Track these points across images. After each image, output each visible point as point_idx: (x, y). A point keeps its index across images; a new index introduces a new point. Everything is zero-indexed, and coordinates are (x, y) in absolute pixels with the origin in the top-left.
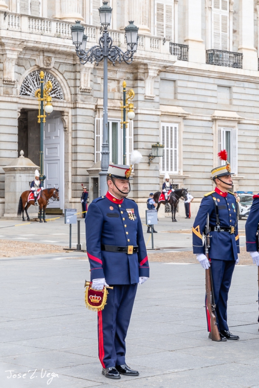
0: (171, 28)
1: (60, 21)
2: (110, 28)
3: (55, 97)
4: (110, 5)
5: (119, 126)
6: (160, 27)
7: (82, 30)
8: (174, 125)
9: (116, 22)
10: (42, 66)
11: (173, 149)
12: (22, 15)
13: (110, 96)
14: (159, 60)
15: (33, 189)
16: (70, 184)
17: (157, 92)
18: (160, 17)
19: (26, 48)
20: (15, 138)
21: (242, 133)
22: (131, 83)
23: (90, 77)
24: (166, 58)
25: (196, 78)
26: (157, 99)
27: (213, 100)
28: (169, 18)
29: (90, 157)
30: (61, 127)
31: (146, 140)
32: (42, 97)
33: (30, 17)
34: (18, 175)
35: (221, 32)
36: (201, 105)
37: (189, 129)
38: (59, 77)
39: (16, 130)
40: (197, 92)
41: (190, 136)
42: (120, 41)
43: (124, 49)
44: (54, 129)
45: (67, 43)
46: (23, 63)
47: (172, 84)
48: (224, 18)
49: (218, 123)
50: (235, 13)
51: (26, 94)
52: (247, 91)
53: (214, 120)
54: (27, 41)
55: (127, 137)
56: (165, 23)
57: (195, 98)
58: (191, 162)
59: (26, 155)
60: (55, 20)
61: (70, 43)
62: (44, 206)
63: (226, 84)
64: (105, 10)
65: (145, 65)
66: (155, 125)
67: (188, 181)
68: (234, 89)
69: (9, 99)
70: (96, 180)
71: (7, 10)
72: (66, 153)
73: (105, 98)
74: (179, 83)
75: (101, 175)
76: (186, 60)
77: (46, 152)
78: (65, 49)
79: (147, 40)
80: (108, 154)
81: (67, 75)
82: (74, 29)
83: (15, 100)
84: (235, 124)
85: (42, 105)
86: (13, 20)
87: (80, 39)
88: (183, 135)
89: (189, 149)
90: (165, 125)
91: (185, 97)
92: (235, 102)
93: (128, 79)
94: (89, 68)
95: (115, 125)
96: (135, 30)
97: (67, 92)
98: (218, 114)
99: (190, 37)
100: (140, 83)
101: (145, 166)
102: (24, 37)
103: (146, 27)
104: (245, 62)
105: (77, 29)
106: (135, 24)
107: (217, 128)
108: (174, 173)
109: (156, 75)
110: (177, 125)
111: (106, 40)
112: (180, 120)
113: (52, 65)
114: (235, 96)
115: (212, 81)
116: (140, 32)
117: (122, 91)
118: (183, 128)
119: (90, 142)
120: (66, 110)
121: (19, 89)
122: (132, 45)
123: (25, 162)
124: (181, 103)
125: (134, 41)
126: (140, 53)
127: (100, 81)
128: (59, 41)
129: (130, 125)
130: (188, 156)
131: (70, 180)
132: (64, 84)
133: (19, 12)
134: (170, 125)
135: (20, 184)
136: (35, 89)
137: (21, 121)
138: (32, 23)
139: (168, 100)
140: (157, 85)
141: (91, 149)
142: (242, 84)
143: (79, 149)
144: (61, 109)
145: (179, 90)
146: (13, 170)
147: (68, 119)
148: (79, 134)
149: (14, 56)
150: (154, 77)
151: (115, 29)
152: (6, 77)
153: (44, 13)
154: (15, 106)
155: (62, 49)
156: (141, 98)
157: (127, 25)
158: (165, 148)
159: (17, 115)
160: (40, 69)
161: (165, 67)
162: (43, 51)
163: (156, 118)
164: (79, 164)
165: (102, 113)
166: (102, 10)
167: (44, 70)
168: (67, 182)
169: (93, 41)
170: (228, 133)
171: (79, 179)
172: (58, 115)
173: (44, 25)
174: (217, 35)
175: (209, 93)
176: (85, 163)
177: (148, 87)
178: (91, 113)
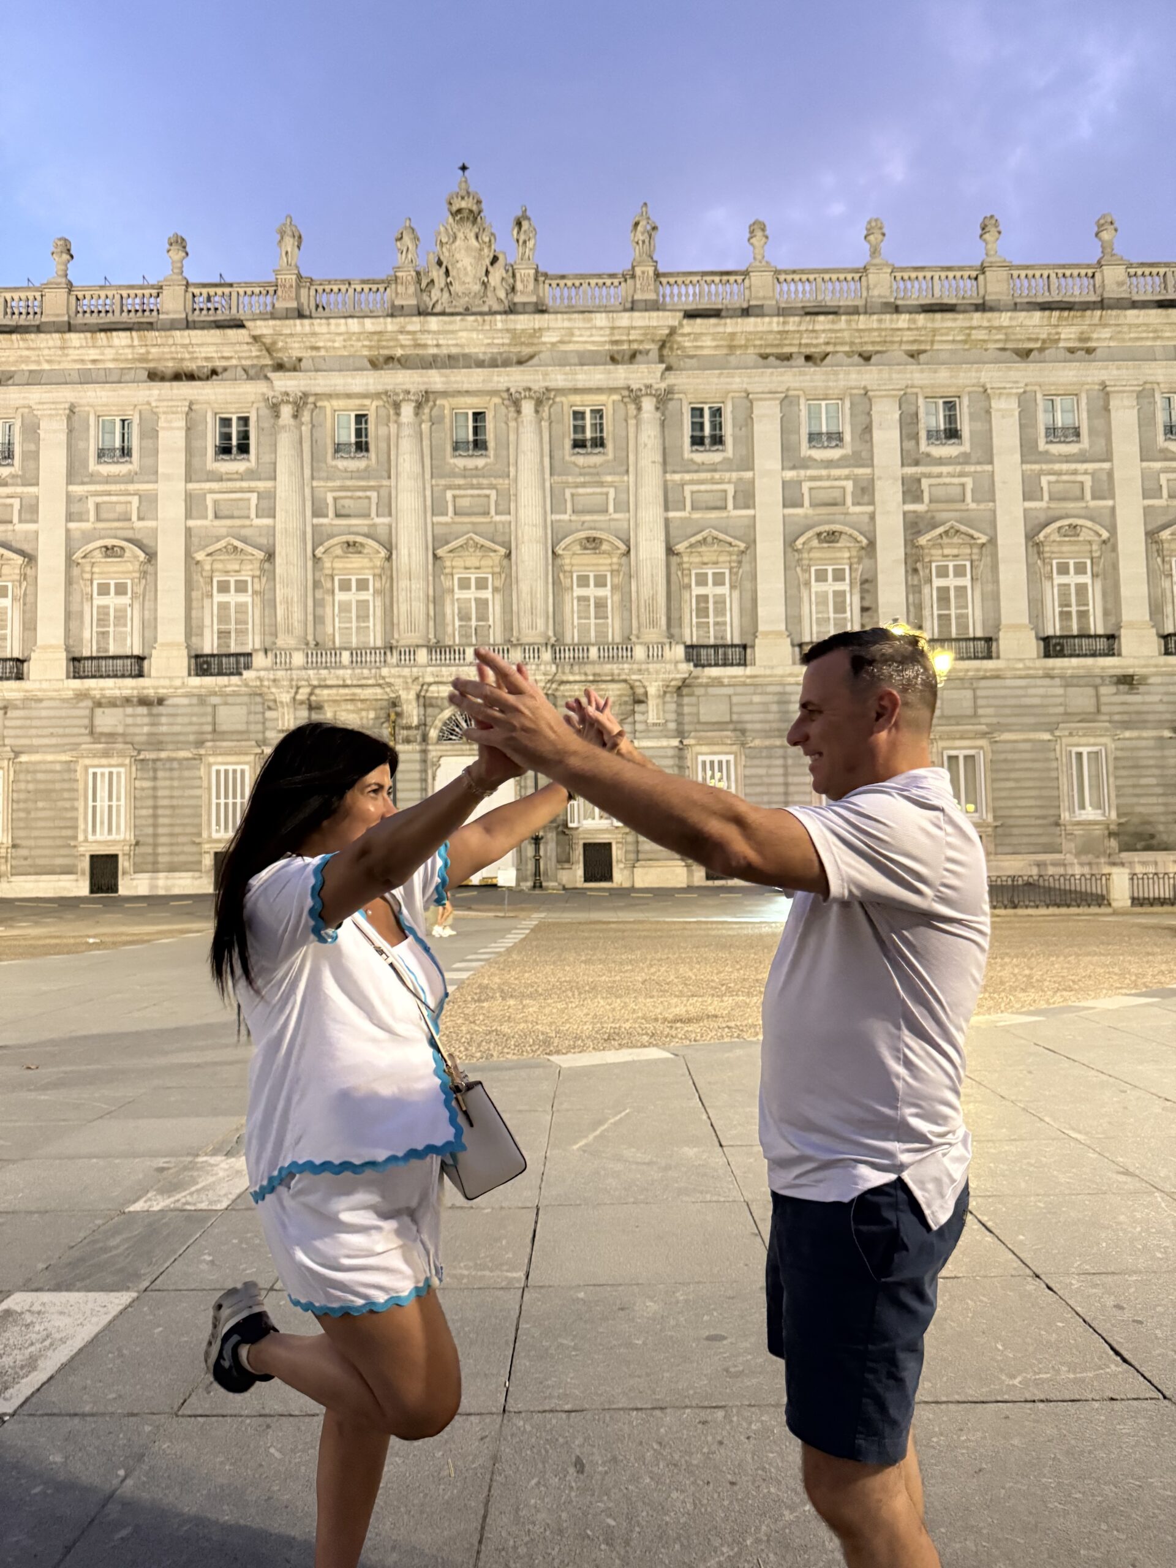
0: (725, 623)
6: (704, 625)
8: (724, 758)
9: (619, 631)
12: (417, 647)
14: (658, 673)
25: (770, 689)
28: (720, 611)
35: (832, 615)
37: (757, 761)
40: (774, 708)
41: (760, 770)
46: (438, 702)
47: (726, 700)
50: (863, 582)
54: (423, 677)
56: (712, 619)
57: (769, 717)
65: (640, 681)
69: (410, 748)
74: (735, 699)
76: (752, 665)
79: (641, 647)
89: (758, 789)
91: (747, 717)
99: (761, 631)
102: (415, 671)
109: (661, 693)
110: (731, 758)
112: (735, 749)
118: (744, 761)
121: (434, 733)
124: (740, 727)
134: (716, 758)
136: (463, 731)
139: (712, 724)
149: (411, 695)
152: (405, 721)
153: (496, 636)
156: (640, 726)
161: (683, 681)
177: (654, 711)
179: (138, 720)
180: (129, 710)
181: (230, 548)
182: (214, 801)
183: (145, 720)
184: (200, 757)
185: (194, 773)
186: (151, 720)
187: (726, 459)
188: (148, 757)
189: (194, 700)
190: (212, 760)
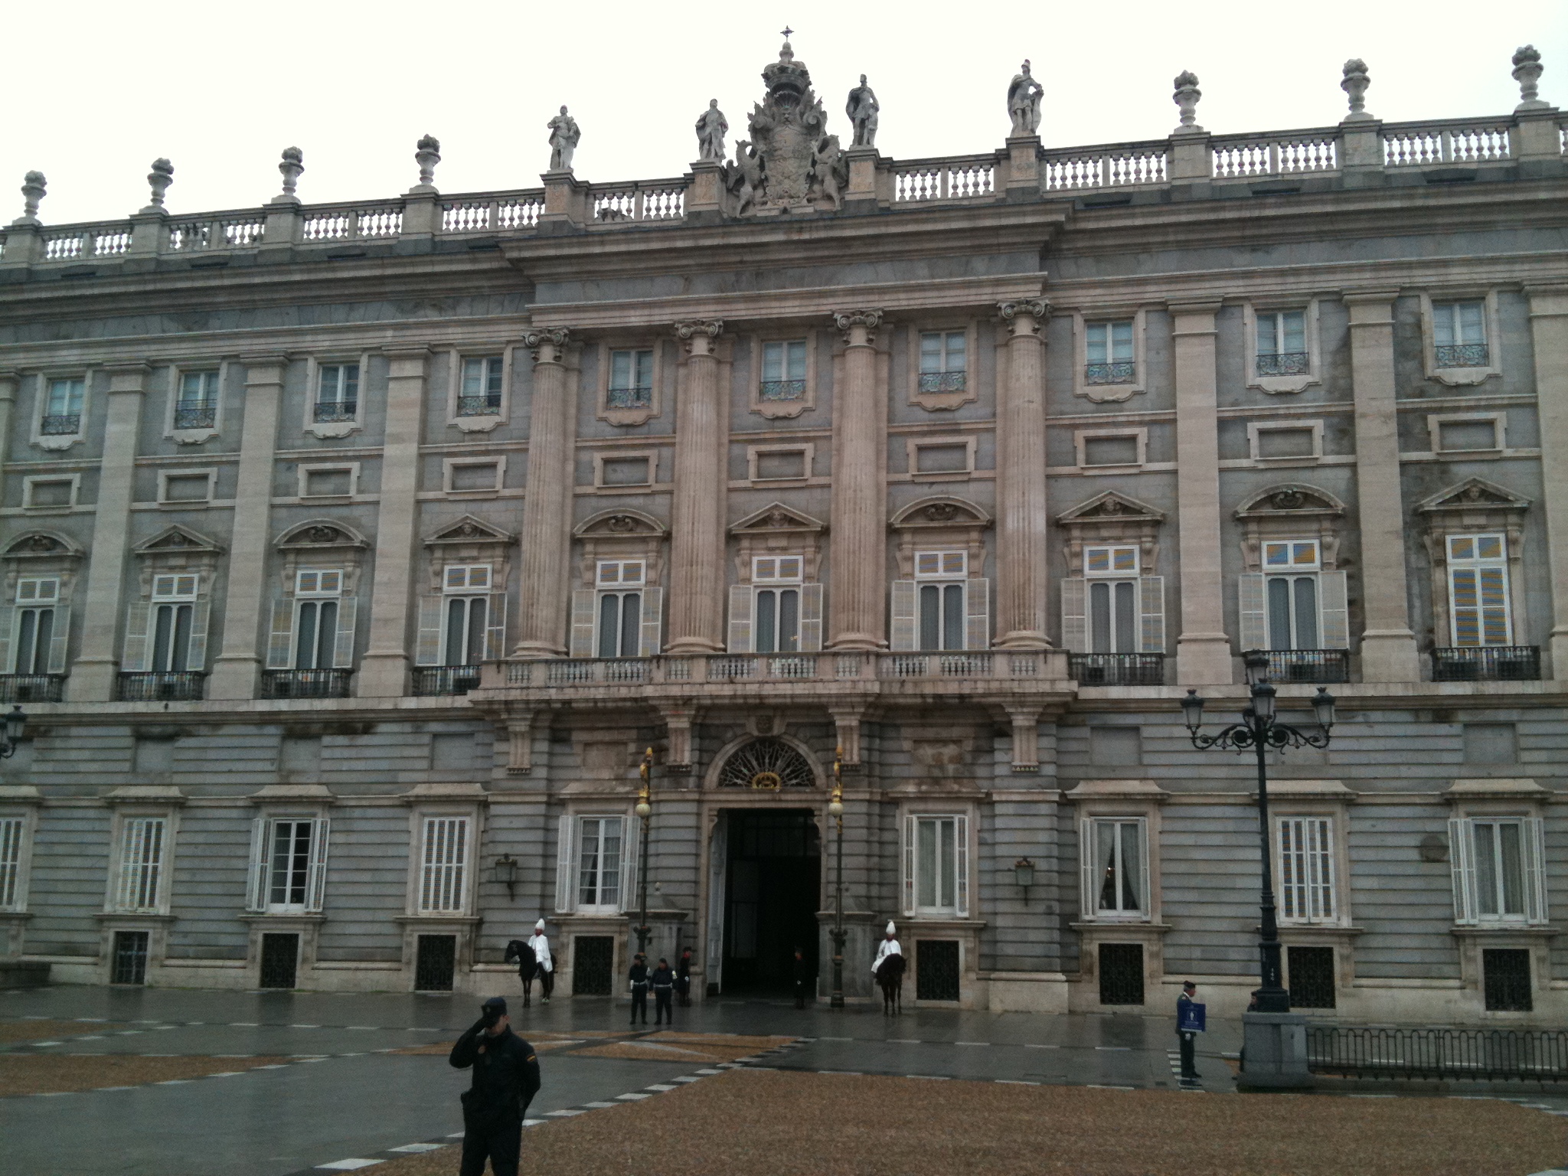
3: (798, 784)
14: (1035, 694)
17: (1052, 756)
19: (700, 708)
22: (988, 742)
23: (856, 742)
26: (1047, 771)
31: (1017, 856)
37: (1181, 824)
41: (1185, 839)
46: (720, 732)
47: (1133, 734)
49: (1274, 808)
51: (735, 784)
54: (698, 697)
57: (1199, 759)
58: (1190, 897)
63: (1303, 719)
65: (999, 706)
66: (1042, 823)
68: (1333, 730)
69: (677, 796)
74: (1146, 732)
76: (1169, 684)
81: (815, 744)
86: (678, 666)
89: (1179, 868)
94: (851, 728)
97: (819, 776)
98: (1272, 788)
99: (1187, 636)
100: (999, 743)
101: (1019, 908)
104: (1369, 669)
109: (1033, 723)
113: (781, 730)
117: (968, 760)
118: (1161, 825)
120: (816, 805)
121: (715, 775)
124: (1154, 772)
130: (1177, 882)
132: (811, 759)
134: (1117, 820)
136: (754, 773)
139: (1119, 768)
140: (1047, 741)
142: (1359, 717)
144: (804, 805)
145: (1149, 746)
147: (822, 822)
152: (672, 759)
154: (692, 807)
156: (1003, 770)
159: (700, 822)
160: (759, 739)
162: (753, 709)
163: (1045, 809)
179: (337, 753)
180: (327, 740)
181: (467, 529)
182: (423, 865)
183: (346, 753)
184: (409, 804)
185: (401, 825)
186: (353, 753)
187: (1136, 393)
188: (345, 803)
189: (407, 727)
190: (425, 809)
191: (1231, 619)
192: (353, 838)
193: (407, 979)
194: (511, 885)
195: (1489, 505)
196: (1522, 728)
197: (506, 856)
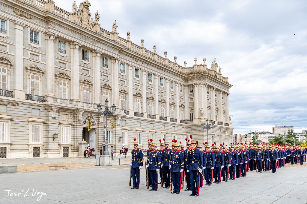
0: (125, 106)
1: (94, 104)
2: (108, 106)
3: (93, 124)
4: (108, 100)
5: (111, 132)
6: (122, 106)
7: (100, 106)
8: (125, 132)
9: (110, 104)
10: (89, 116)
11: (125, 138)
12: (84, 102)
13: (108, 124)
14: (121, 115)
15: (88, 149)
16: (97, 148)
17: (121, 123)
18: (122, 103)
19: (85, 111)
20: (82, 135)
21: (143, 134)
22: (114, 121)
23: (103, 119)
24: (123, 114)
25: (131, 120)
26: (121, 125)
27: (136, 125)
29: (103, 140)
30: (95, 132)
31: (118, 136)
32: (89, 124)
33: (86, 103)
34: (82, 146)
36: (133, 127)
37: (129, 133)
38: (94, 119)
39: (82, 133)
40: (132, 123)
41: (130, 135)
42: (111, 110)
43: (112, 112)
44: (92, 133)
45: (96, 110)
46: (84, 115)
47: (125, 121)
48: (139, 104)
49: (137, 131)
50: (141, 103)
51: (85, 124)
52: (145, 123)
53: (136, 131)
55: (113, 135)
56: (123, 105)
57: (131, 125)
58: (130, 142)
59: (85, 140)
60: (93, 104)
61: (97, 110)
62: (91, 154)
63: (139, 121)
64: (107, 101)
65: (118, 116)
66: (120, 132)
67: (129, 147)
68: (141, 123)
69: (80, 125)
70: (104, 147)
71: (80, 101)
72: (96, 139)
73: (107, 125)
74: (127, 121)
75: (105, 145)
76: (129, 115)
77: (90, 139)
78: (96, 111)
79: (118, 109)
80: (107, 140)
81: (96, 118)
82: (98, 106)
83: (82, 125)
84: (142, 132)
85: (89, 126)
86: (81, 103)
87: (100, 109)
88: (128, 135)
89: (130, 138)
90: (123, 132)
91: (128, 125)
92: (141, 126)
93: (113, 120)
94: (102, 117)
95: (109, 132)
96: (115, 107)
97: (96, 123)
98: (137, 129)
99: (130, 109)
100: (116, 121)
101: (118, 143)
102: (84, 108)
103: (118, 106)
104: (144, 116)
105: (99, 106)
106: (115, 105)
107: (137, 133)
108: (125, 145)
110: (126, 132)
111: (107, 109)
112: (127, 131)
113: (92, 116)
114: (142, 124)
115: (135, 120)
116: (116, 107)
117: (111, 123)
118: (128, 133)
119: (103, 136)
120: (96, 128)
121: (83, 122)
122: (114, 111)
123: (84, 142)
124: (127, 126)
125: (115, 109)
126: (116, 113)
127: (105, 120)
128: (94, 109)
129: (114, 132)
130: (129, 140)
131: (97, 147)
132: (95, 121)
133: (83, 101)
135: (83, 148)
136: (87, 122)
137: (83, 131)
138: (87, 104)
139: (124, 125)
140: (121, 121)
141: (103, 138)
142: (143, 121)
143: (100, 138)
144: (95, 128)
145: (127, 123)
146: (81, 144)
147: (97, 130)
148: (100, 134)
149: (82, 113)
150: (120, 119)
151: (110, 106)
152: (79, 119)
153: (90, 102)
154: (82, 127)
155: (95, 111)
156: (116, 125)
157: (113, 105)
158: (123, 138)
159: (82, 129)
160: (89, 117)
161: (123, 117)
162: (90, 112)
163: (121, 130)
164: (100, 142)
165: (106, 129)
166: (106, 101)
167: (90, 117)
168: (96, 147)
169: (103, 109)
170: (140, 134)
171: (100, 146)
172: (94, 129)
173: (90, 105)
174: (137, 109)
175: (135, 124)
176: (102, 142)
177: (119, 122)
178: (103, 129)
179: (12, 109)
180: (9, 106)
181: (36, 68)
182: (32, 134)
183: (14, 110)
184: (29, 122)
185: (27, 126)
186: (15, 110)
187: (125, 75)
188: (15, 120)
189: (27, 106)
190: (32, 123)
191: (133, 108)
192: (16, 128)
193: (31, 155)
194: (54, 138)
195: (152, 99)
196: (154, 124)
197: (56, 133)
